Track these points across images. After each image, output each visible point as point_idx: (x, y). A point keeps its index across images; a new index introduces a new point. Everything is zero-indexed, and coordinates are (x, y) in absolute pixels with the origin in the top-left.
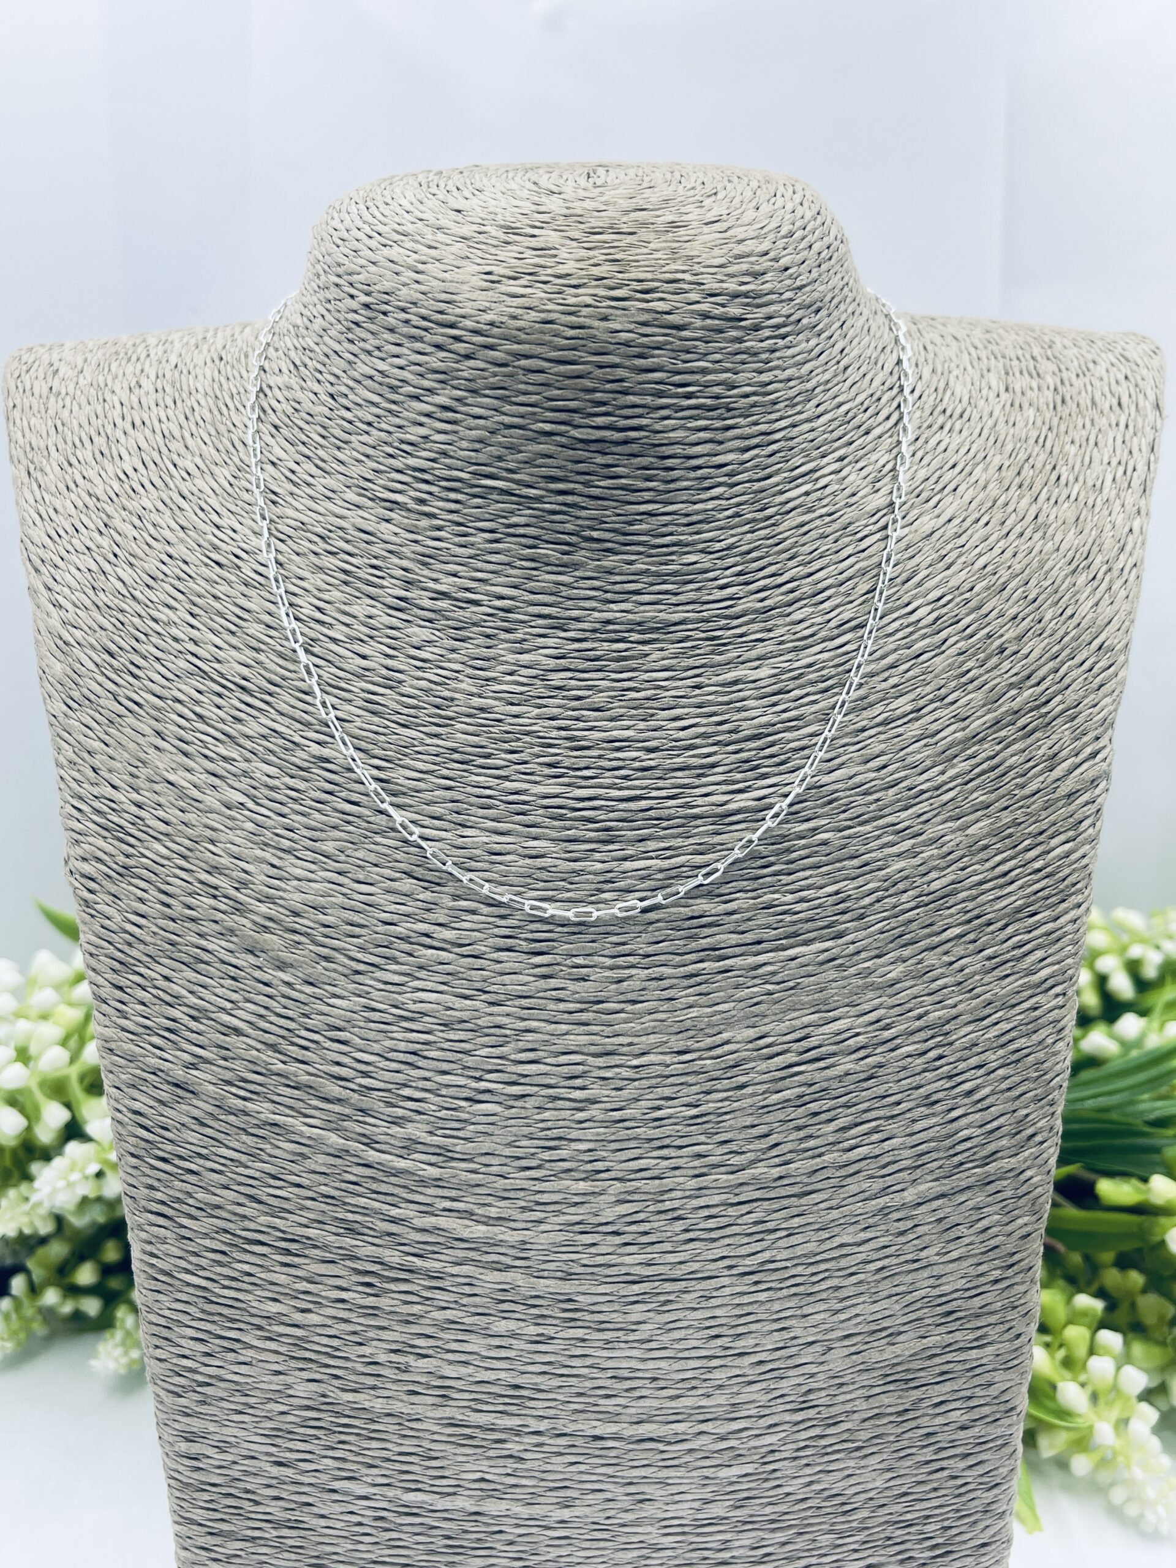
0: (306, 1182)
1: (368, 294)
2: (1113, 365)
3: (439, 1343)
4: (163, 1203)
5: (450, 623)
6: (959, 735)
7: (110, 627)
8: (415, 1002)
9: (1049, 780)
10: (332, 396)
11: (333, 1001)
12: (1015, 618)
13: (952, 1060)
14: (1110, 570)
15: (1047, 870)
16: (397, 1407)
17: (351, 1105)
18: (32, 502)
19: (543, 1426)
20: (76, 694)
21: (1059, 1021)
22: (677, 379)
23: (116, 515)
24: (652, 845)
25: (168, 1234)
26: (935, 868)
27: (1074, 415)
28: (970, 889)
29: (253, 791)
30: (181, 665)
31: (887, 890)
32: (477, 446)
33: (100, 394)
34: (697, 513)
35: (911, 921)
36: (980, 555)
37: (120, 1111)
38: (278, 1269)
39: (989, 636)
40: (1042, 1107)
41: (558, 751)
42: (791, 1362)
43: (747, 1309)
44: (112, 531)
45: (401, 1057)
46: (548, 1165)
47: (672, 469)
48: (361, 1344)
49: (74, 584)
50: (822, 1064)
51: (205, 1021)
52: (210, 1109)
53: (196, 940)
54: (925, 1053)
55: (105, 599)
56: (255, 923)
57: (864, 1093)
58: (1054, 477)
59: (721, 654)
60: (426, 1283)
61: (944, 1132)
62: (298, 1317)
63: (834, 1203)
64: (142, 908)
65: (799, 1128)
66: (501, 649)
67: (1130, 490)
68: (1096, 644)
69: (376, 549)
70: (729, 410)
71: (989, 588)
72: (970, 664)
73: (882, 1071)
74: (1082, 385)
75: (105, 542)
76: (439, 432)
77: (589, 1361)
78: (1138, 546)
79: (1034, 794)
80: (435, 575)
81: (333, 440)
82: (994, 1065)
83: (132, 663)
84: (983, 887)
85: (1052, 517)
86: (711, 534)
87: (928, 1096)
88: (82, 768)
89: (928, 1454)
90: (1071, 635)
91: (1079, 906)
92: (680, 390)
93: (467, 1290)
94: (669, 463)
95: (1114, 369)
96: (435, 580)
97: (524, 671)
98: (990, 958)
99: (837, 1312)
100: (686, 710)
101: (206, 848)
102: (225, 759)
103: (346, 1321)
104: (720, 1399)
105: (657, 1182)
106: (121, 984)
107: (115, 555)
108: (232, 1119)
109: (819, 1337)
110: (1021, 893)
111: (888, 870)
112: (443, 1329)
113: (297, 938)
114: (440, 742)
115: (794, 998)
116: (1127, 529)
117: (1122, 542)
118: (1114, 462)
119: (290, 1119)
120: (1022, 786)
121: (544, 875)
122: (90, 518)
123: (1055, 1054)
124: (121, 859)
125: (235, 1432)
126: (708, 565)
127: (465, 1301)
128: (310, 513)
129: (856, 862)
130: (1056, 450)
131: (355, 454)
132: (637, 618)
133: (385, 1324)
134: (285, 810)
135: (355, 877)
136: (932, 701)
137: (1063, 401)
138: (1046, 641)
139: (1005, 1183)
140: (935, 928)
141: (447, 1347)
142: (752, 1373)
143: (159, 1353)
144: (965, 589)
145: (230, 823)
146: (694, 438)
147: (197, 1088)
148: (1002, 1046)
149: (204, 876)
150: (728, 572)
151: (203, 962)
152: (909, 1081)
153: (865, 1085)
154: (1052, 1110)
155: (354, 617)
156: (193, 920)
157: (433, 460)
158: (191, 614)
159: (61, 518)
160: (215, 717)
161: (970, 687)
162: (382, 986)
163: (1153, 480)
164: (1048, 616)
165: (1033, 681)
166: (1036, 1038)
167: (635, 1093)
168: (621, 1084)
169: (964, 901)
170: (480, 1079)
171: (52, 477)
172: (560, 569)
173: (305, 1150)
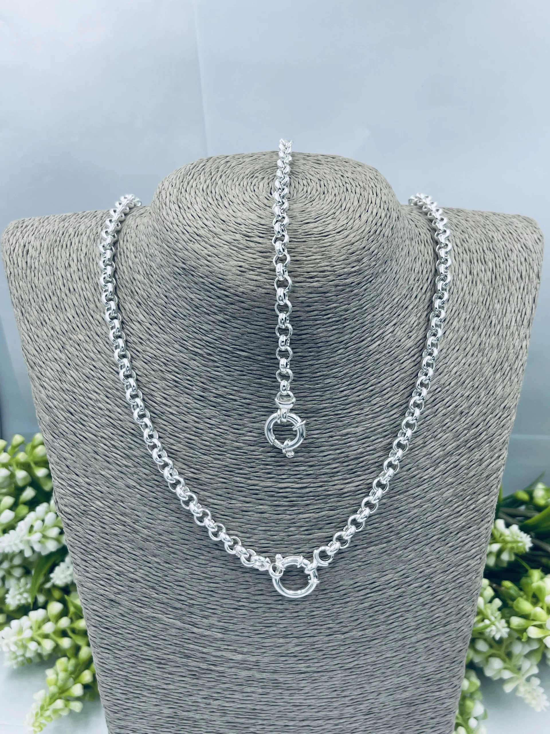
0: (166, 638)
1: (183, 263)
2: (519, 251)
3: (223, 695)
4: (107, 644)
5: (223, 408)
6: (441, 453)
7: (70, 401)
8: (212, 572)
9: (478, 471)
10: (166, 296)
11: (177, 570)
12: (468, 396)
13: (434, 587)
14: (511, 369)
15: (476, 509)
16: (205, 717)
17: (186, 611)
18: (26, 330)
19: (265, 722)
20: (57, 432)
21: (478, 569)
22: (323, 313)
23: (67, 343)
24: (311, 507)
25: (110, 656)
26: (429, 511)
27: (500, 287)
28: (444, 519)
29: (139, 481)
30: (104, 421)
31: (409, 522)
32: (236, 338)
33: (51, 269)
34: (331, 362)
35: (418, 535)
36: (454, 367)
37: (87, 609)
38: (156, 669)
39: (456, 406)
40: (469, 603)
41: (271, 467)
42: (364, 699)
43: (347, 681)
44: (66, 351)
45: (206, 592)
46: (267, 633)
47: (321, 347)
48: (191, 695)
49: (51, 377)
50: (380, 593)
51: (122, 576)
52: (127, 610)
53: (116, 543)
54: (422, 586)
55: (66, 386)
56: (141, 537)
57: (397, 603)
58: (489, 323)
59: (341, 421)
60: (217, 674)
61: (429, 615)
62: (165, 686)
63: (383, 643)
64: (93, 528)
65: (370, 617)
66: (246, 421)
67: (523, 326)
68: (503, 406)
69: (189, 372)
70: (346, 319)
71: (457, 383)
72: (448, 420)
73: (404, 594)
74: (505, 267)
75: (63, 357)
76: (218, 330)
77: (283, 700)
78: (524, 355)
79: (472, 477)
80: (216, 386)
81: (167, 317)
82: (450, 589)
83: (81, 418)
84: (449, 518)
85: (487, 345)
86: (337, 370)
87: (423, 602)
88: (62, 466)
89: (418, 727)
90: (492, 403)
91: (489, 522)
92: (325, 317)
93: (234, 677)
94: (319, 345)
95: (520, 254)
96: (217, 389)
97: (256, 431)
98: (450, 547)
99: (383, 681)
100: (326, 448)
101: (120, 505)
102: (126, 466)
103: (184, 687)
104: (335, 713)
105: (312, 638)
106: (85, 559)
107: (69, 364)
108: (136, 614)
109: (376, 690)
110: (464, 519)
111: (410, 514)
112: (224, 690)
113: (160, 544)
114: (220, 462)
115: (370, 568)
116: (520, 347)
117: (517, 354)
118: (516, 312)
119: (160, 615)
120: (467, 474)
121: (266, 521)
122: (54, 342)
123: (475, 583)
124: (82, 507)
125: (140, 725)
126: (336, 383)
127: (233, 680)
128: (158, 351)
129: (397, 511)
130: (491, 307)
131: (178, 326)
132: (305, 407)
133: (201, 688)
134: (154, 490)
135: (185, 520)
136: (431, 438)
137: (496, 277)
138: (481, 407)
139: (453, 632)
140: (429, 536)
141: (226, 696)
142: (349, 703)
143: (107, 698)
144: (447, 385)
145: (130, 494)
146: (330, 334)
147: (120, 602)
148: (454, 581)
149: (119, 517)
150: (344, 385)
151: (121, 552)
152: (415, 597)
153: (398, 600)
154: (473, 603)
155: (180, 403)
156: (115, 535)
157: (216, 340)
158: (107, 397)
159: (41, 341)
160: (120, 447)
161: (447, 431)
162: (197, 565)
163: (533, 319)
164: (482, 395)
165: (474, 426)
166: (468, 577)
167: (303, 606)
168: (297, 603)
169: (441, 524)
170: (239, 601)
171: (34, 316)
172: (272, 388)
173: (167, 627)
